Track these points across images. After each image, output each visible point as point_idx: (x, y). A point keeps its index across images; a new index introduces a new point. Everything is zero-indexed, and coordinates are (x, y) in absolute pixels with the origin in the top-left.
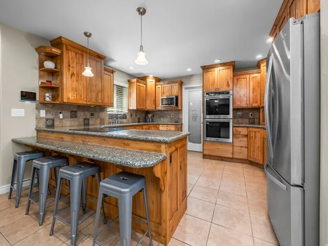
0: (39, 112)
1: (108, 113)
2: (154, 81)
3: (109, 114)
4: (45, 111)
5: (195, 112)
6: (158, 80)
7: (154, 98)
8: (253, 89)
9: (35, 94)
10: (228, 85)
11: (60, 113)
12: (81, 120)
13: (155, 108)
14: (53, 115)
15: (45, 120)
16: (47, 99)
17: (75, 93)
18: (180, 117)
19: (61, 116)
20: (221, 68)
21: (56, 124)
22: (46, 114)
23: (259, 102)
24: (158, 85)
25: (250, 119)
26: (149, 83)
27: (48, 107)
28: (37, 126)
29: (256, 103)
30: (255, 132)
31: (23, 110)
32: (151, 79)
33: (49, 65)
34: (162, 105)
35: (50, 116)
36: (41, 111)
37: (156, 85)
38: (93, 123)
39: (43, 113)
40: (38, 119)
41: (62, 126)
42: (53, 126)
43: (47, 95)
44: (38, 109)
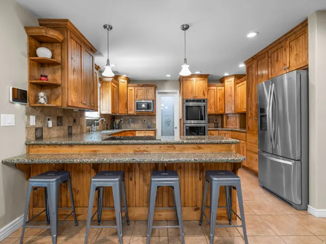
0: (29, 119)
1: (86, 118)
2: (126, 81)
3: (87, 120)
4: (35, 116)
5: (168, 117)
6: (129, 81)
7: (126, 101)
8: (219, 99)
10: (204, 95)
11: (49, 120)
12: (66, 128)
13: (127, 112)
14: (42, 123)
16: (42, 100)
18: (154, 122)
20: (198, 79)
21: (45, 134)
22: (36, 121)
23: (223, 110)
24: (129, 86)
25: (215, 123)
26: (121, 84)
28: (27, 139)
29: (222, 110)
30: (225, 134)
31: (13, 116)
32: (123, 79)
34: (137, 109)
36: (31, 117)
37: (127, 87)
38: (75, 133)
39: (33, 120)
40: (28, 128)
41: (50, 138)
42: (41, 138)
43: (41, 94)
44: (28, 114)
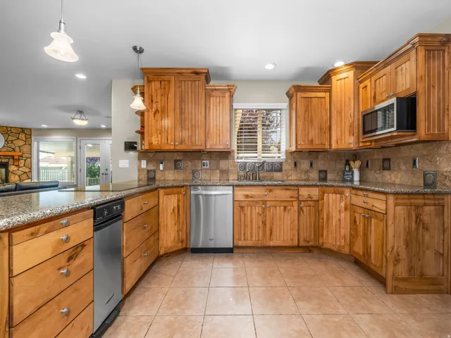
0: (141, 163)
9: (136, 143)
11: (162, 163)
12: (188, 171)
14: (154, 166)
15: (146, 172)
17: (159, 136)
19: (161, 167)
21: (157, 176)
22: (147, 164)
26: (336, 85)
27: (149, 156)
31: (128, 161)
35: (151, 167)
37: (358, 83)
38: (208, 177)
39: (144, 164)
40: (140, 170)
41: (164, 180)
42: (154, 179)
44: (140, 159)
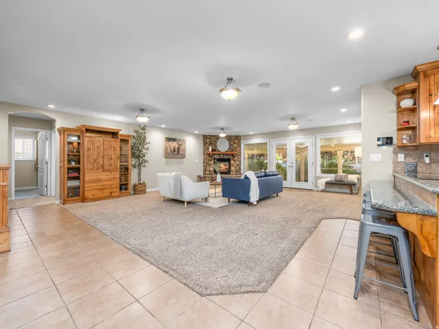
0: (397, 157)
4: (403, 154)
9: (392, 138)
11: (427, 156)
14: (414, 159)
15: (403, 164)
16: (405, 142)
19: (427, 160)
27: (408, 150)
33: (407, 103)
35: (411, 160)
36: (399, 155)
39: (401, 157)
40: (396, 163)
41: (430, 174)
43: (404, 137)
44: (395, 153)
